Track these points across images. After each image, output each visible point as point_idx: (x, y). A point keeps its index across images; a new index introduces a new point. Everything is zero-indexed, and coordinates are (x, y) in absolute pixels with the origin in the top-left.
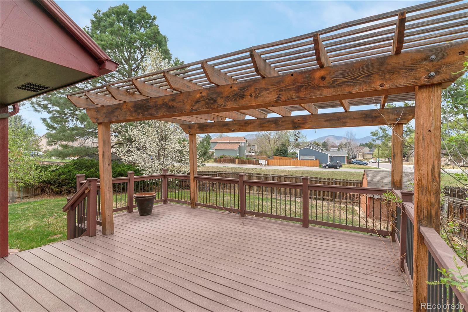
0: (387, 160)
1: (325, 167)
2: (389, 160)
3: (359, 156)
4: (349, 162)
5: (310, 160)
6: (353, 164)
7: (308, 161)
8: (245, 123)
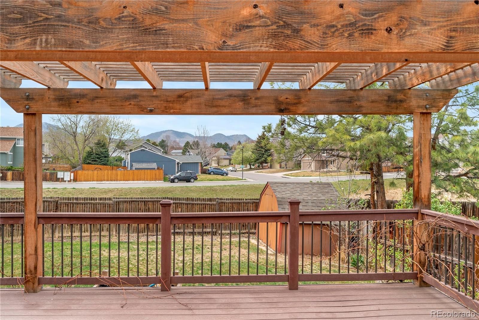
0: (248, 167)
1: (173, 181)
2: (250, 167)
3: (213, 162)
4: (204, 172)
5: (149, 171)
6: (210, 174)
7: (146, 171)
8: (180, 96)
